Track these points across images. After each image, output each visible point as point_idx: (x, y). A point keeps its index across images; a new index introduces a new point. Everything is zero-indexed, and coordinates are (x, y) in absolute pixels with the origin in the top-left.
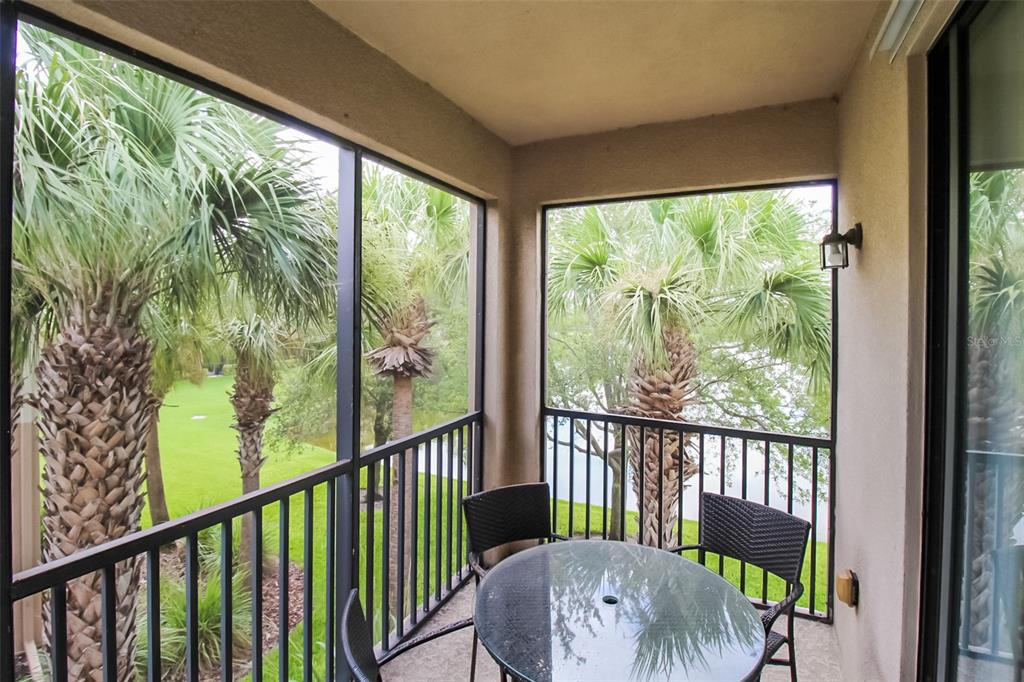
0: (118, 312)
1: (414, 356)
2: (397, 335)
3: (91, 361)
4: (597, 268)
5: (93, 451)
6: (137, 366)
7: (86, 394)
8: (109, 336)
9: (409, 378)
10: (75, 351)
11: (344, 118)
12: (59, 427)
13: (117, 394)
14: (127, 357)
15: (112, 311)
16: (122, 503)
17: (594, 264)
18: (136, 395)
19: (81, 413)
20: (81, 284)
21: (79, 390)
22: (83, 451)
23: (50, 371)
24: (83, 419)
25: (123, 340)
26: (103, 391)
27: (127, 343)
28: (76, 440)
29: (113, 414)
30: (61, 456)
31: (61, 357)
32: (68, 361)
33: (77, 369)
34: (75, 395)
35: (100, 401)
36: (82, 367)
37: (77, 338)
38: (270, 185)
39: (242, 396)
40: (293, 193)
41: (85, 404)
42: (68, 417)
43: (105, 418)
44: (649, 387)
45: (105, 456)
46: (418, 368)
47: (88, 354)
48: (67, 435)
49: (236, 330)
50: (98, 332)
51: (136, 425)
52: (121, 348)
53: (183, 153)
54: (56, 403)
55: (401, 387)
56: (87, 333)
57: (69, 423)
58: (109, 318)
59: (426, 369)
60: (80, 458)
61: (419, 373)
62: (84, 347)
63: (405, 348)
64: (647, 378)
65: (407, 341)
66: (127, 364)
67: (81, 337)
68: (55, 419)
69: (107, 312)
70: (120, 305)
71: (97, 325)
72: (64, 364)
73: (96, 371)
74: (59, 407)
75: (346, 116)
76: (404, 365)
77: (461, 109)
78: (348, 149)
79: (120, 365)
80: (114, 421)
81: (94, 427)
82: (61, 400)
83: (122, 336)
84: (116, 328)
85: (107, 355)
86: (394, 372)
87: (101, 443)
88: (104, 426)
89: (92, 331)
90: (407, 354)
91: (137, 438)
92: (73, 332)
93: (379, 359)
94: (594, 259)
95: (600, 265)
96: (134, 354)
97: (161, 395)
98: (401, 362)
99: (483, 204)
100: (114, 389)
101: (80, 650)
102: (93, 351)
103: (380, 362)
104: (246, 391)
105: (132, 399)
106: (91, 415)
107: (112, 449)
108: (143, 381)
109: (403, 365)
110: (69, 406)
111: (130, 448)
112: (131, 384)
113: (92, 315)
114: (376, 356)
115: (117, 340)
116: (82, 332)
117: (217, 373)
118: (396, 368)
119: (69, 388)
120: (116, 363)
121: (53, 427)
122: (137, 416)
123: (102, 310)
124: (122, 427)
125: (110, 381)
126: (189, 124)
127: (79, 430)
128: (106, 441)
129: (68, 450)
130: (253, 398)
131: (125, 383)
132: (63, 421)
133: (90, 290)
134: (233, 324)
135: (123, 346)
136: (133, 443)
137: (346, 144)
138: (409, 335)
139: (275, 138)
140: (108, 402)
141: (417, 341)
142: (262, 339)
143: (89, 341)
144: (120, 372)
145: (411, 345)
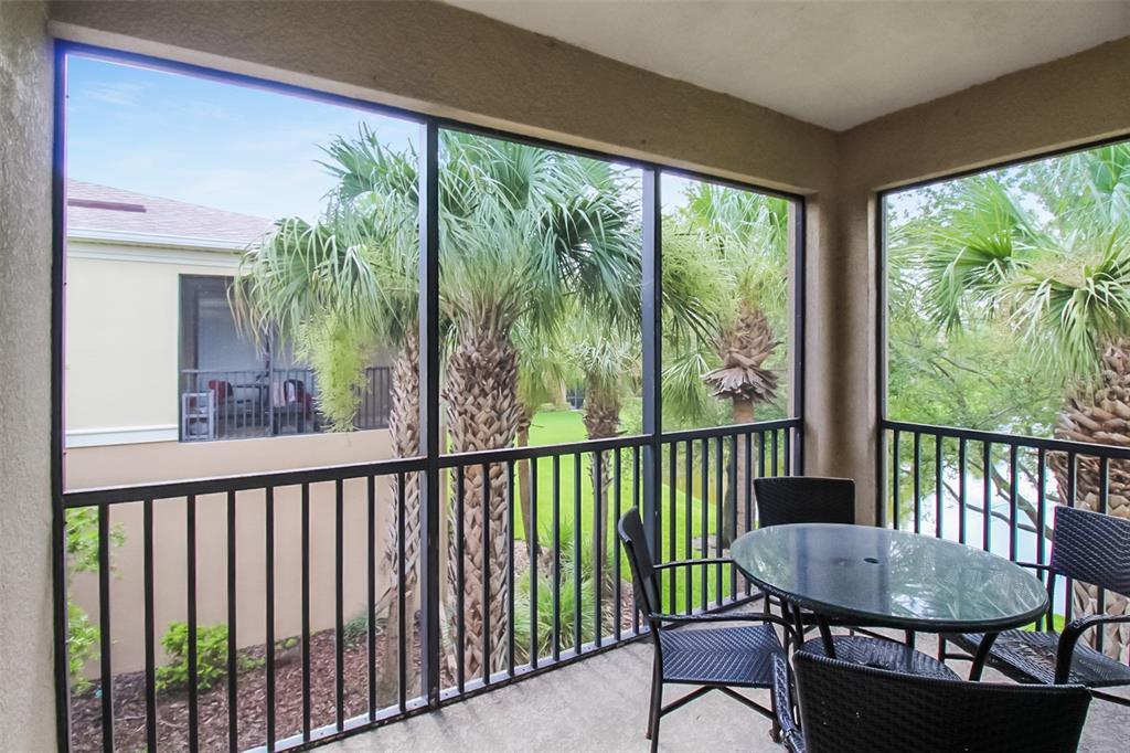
0: (496, 329)
1: (754, 378)
2: (735, 355)
3: (479, 364)
4: (995, 261)
5: (480, 435)
6: (509, 371)
7: (476, 390)
8: (490, 347)
9: (749, 402)
10: (469, 357)
11: (642, 144)
12: (460, 414)
13: (495, 392)
14: (502, 364)
15: (492, 327)
16: (500, 479)
17: (989, 256)
18: (507, 396)
19: (473, 405)
20: (472, 308)
21: (472, 386)
22: (474, 435)
23: (455, 372)
24: (474, 410)
25: (499, 350)
26: (487, 389)
27: (502, 353)
28: (470, 425)
29: (493, 408)
30: (461, 436)
31: (461, 362)
32: (465, 365)
33: (471, 370)
34: (470, 391)
35: (485, 397)
36: (473, 370)
37: (471, 348)
38: (598, 213)
39: (593, 417)
40: (614, 217)
41: (475, 398)
42: (465, 407)
43: (488, 410)
44: (1093, 424)
45: (487, 440)
46: (759, 391)
47: (478, 360)
48: (465, 420)
49: (586, 351)
50: (483, 344)
51: (508, 419)
52: (497, 357)
53: (533, 197)
54: (458, 396)
55: (741, 411)
56: (477, 345)
57: (466, 412)
58: (490, 333)
59: (768, 392)
60: (473, 439)
61: (760, 396)
62: (475, 355)
63: (745, 369)
64: (1089, 411)
65: (747, 362)
66: (502, 368)
67: (473, 348)
68: (458, 408)
69: (489, 329)
70: (497, 323)
71: (483, 339)
72: (463, 367)
73: (483, 373)
74: (460, 399)
75: (643, 142)
76: (743, 386)
77: (766, 109)
78: (648, 170)
79: (497, 369)
80: (493, 413)
81: (481, 416)
82: (461, 393)
83: (499, 348)
84: (495, 342)
85: (488, 362)
86: (731, 393)
87: (485, 429)
88: (487, 416)
89: (480, 343)
90: (747, 376)
91: (509, 430)
92: (468, 344)
93: (716, 380)
94: (992, 251)
95: (1000, 258)
96: (506, 362)
97: (530, 416)
98: (740, 384)
99: (801, 200)
100: (493, 388)
101: (471, 587)
102: (480, 358)
103: (715, 383)
104: (596, 412)
105: (506, 397)
106: (479, 407)
107: (493, 435)
108: (513, 384)
109: (741, 387)
110: (466, 399)
111: (504, 435)
112: (504, 386)
113: (480, 331)
114: (713, 377)
115: (495, 350)
116: (473, 344)
117: (578, 408)
118: (734, 390)
119: (466, 386)
120: (495, 368)
121: (456, 414)
122: (508, 411)
123: (485, 327)
124: (499, 419)
125: (491, 381)
126: (537, 172)
127: (472, 418)
128: (489, 428)
129: (466, 432)
130: (602, 420)
131: (501, 385)
132: (462, 410)
133: (478, 312)
134: (583, 346)
135: (500, 355)
136: (506, 432)
137: (647, 165)
138: (749, 356)
139: (610, 170)
140: (490, 397)
141: (759, 363)
142: (607, 361)
143: (477, 351)
144: (498, 375)
145: (751, 367)
